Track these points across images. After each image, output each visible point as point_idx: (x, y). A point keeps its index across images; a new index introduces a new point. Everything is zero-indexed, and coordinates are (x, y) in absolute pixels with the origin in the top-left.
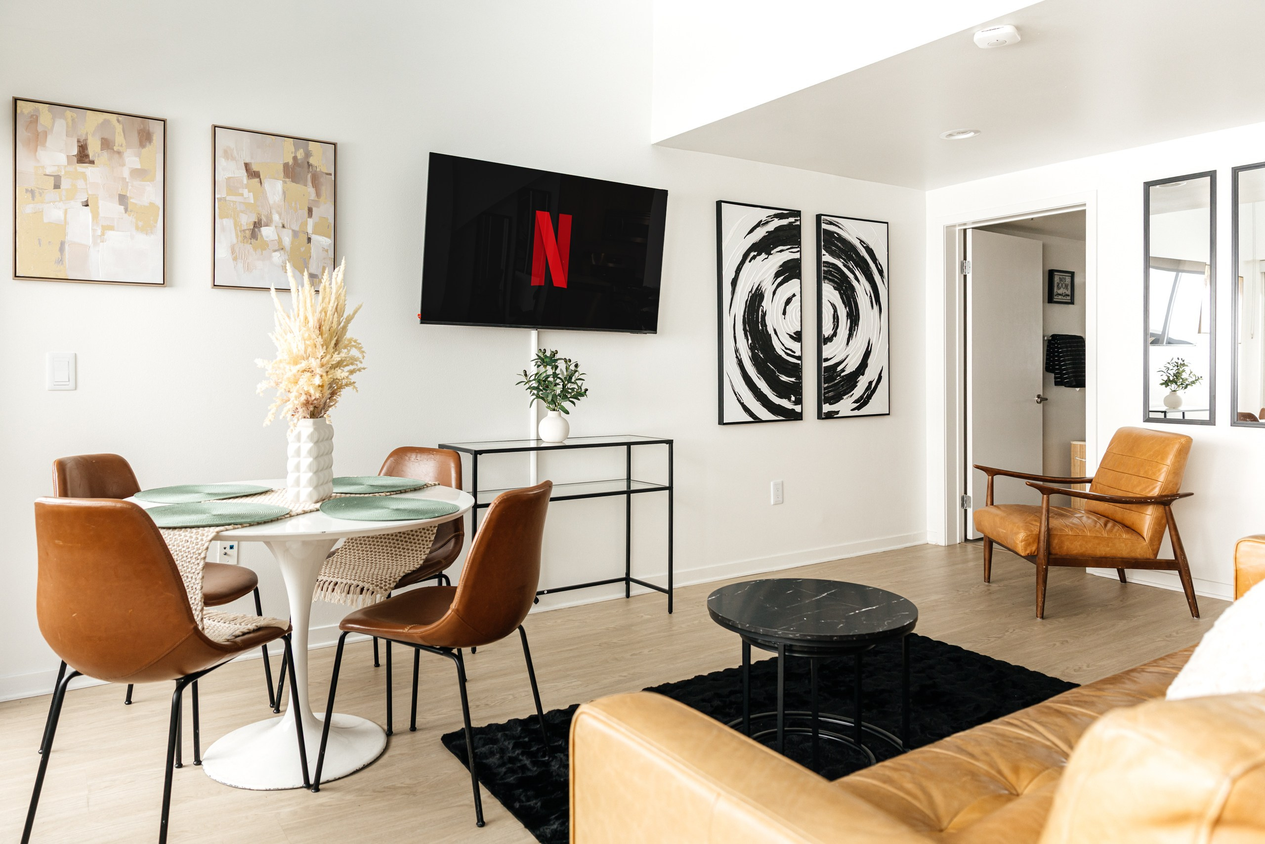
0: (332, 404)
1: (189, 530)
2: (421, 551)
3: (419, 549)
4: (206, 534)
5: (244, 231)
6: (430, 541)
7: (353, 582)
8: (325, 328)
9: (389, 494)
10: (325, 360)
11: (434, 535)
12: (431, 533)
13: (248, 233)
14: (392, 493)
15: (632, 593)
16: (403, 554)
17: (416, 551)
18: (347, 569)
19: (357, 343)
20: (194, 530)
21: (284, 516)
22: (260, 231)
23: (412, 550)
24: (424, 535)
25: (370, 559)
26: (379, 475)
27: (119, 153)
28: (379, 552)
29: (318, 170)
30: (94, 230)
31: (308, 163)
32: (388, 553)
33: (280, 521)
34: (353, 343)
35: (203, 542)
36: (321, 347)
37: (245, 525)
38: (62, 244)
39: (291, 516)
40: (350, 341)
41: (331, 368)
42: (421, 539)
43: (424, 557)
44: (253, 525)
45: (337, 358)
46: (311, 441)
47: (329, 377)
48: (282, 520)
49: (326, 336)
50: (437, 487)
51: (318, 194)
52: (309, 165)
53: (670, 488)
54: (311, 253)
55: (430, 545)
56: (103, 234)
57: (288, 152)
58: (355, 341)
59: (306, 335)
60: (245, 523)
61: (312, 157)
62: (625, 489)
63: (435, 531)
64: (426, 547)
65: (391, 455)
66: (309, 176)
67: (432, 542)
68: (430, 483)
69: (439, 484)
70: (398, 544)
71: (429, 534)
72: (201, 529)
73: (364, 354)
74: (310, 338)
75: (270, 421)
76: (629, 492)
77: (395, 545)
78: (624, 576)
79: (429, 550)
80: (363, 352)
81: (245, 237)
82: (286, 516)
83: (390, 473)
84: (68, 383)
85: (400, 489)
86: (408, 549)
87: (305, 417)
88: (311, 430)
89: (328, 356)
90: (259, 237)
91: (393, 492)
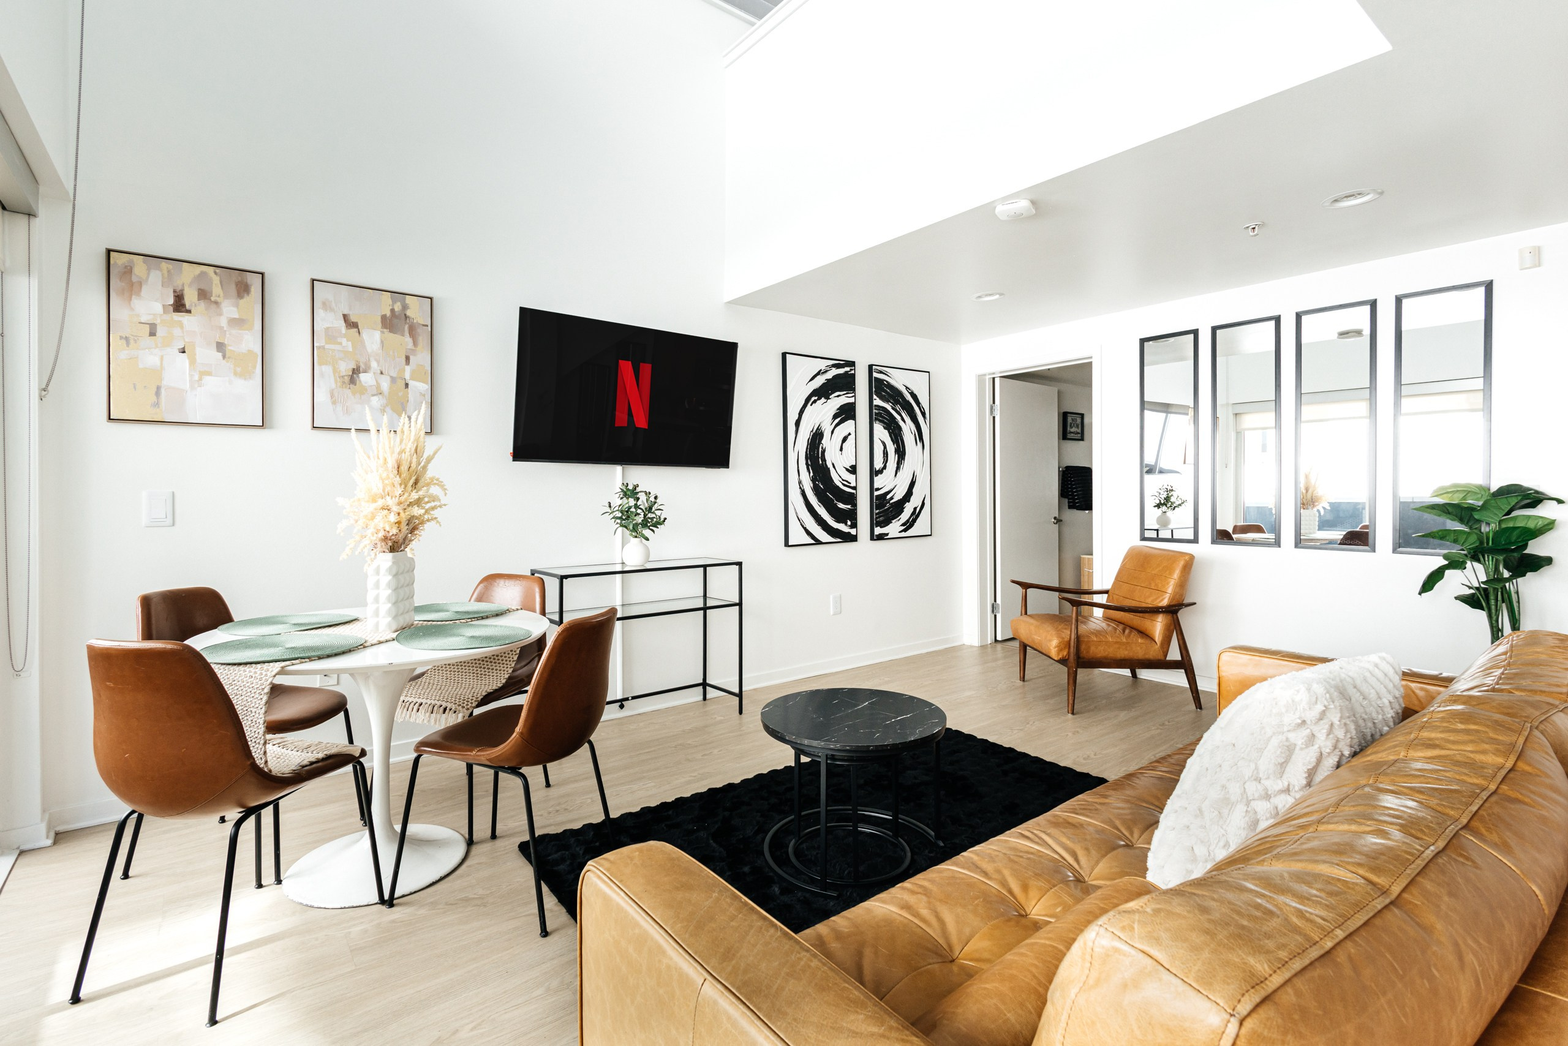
0: (413, 538)
1: (254, 665)
2: (504, 671)
3: (503, 669)
4: (270, 670)
5: (343, 377)
6: (513, 661)
7: (436, 702)
8: (404, 468)
9: (470, 620)
10: (402, 499)
11: (517, 656)
12: (515, 653)
13: (347, 379)
14: (473, 619)
15: (708, 696)
16: (488, 674)
17: (500, 670)
18: (433, 690)
19: (440, 482)
20: (259, 666)
21: (357, 647)
22: (358, 377)
23: (496, 670)
24: (508, 656)
25: (457, 679)
26: (470, 601)
27: (216, 303)
28: (466, 673)
29: (415, 321)
30: (191, 376)
31: (405, 315)
32: (474, 673)
33: (352, 653)
34: (435, 481)
35: (267, 678)
36: (399, 486)
37: (313, 659)
38: (159, 388)
39: (365, 647)
40: (432, 479)
41: (409, 505)
42: (505, 659)
43: (507, 676)
44: (323, 658)
45: (415, 496)
46: (390, 574)
47: (407, 514)
49: (404, 476)
50: (520, 611)
51: (415, 344)
52: (406, 317)
53: (740, 604)
54: (408, 397)
55: (513, 665)
56: (200, 379)
57: (385, 305)
58: (437, 480)
59: (384, 475)
60: (314, 656)
61: (409, 310)
62: (702, 605)
63: (518, 652)
64: (509, 667)
65: (481, 582)
66: (406, 327)
67: (515, 662)
68: (513, 608)
69: (522, 609)
70: (484, 664)
71: (512, 654)
72: (266, 664)
73: (447, 491)
74: (388, 478)
75: (347, 555)
76: (705, 609)
77: (481, 665)
78: (702, 681)
79: (512, 669)
80: (446, 489)
81: (344, 383)
82: (359, 647)
83: (480, 599)
84: (165, 520)
85: (481, 615)
86: (493, 669)
87: (384, 552)
88: (390, 563)
89: (406, 495)
90: (358, 382)
91: (474, 618)
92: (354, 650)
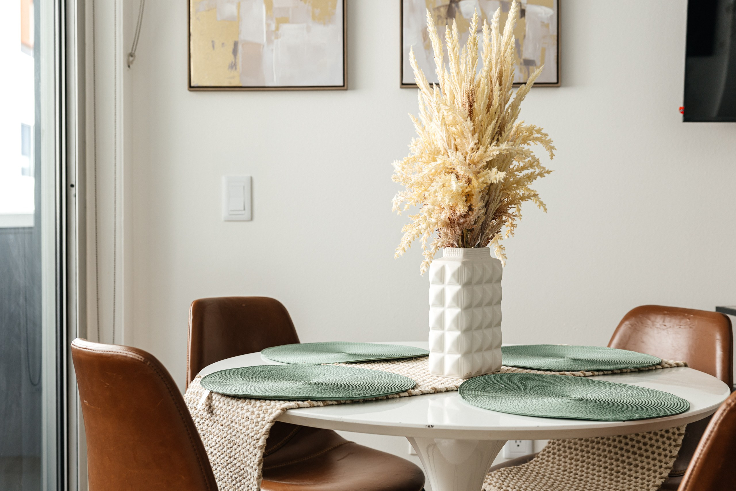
0: (498, 228)
1: (253, 402)
2: (655, 471)
3: (653, 468)
4: (270, 411)
5: (438, 8)
6: (671, 457)
8: (480, 105)
9: (590, 373)
10: (476, 156)
11: (678, 449)
12: (674, 443)
13: (443, 11)
14: (596, 373)
16: (628, 473)
17: (649, 470)
18: (541, 484)
19: (542, 134)
20: (258, 403)
21: (397, 393)
22: (458, 6)
23: (642, 468)
24: (662, 447)
25: (580, 473)
26: (609, 346)
28: (594, 465)
30: (268, 25)
32: (606, 468)
33: (390, 401)
34: (536, 135)
35: (264, 423)
36: (470, 135)
37: (330, 403)
38: (236, 44)
39: (411, 396)
40: (531, 130)
41: (485, 167)
42: (657, 451)
43: (659, 482)
44: (345, 404)
45: (494, 151)
46: (458, 282)
47: (480, 180)
48: (394, 401)
49: (478, 118)
50: (682, 370)
54: (525, 31)
55: (671, 464)
56: (277, 29)
58: (539, 131)
59: (450, 119)
60: (331, 399)
63: (680, 442)
64: (664, 466)
65: (627, 317)
68: (672, 362)
69: (686, 365)
70: (622, 456)
71: (670, 445)
72: (268, 402)
73: (554, 151)
75: (404, 249)
77: (618, 456)
79: (669, 471)
80: (552, 148)
81: (439, 17)
82: (402, 394)
84: (243, 212)
85: (611, 367)
86: (636, 466)
87: (453, 246)
88: (458, 264)
89: (482, 149)
90: (457, 14)
91: (598, 371)
92: (393, 398)
